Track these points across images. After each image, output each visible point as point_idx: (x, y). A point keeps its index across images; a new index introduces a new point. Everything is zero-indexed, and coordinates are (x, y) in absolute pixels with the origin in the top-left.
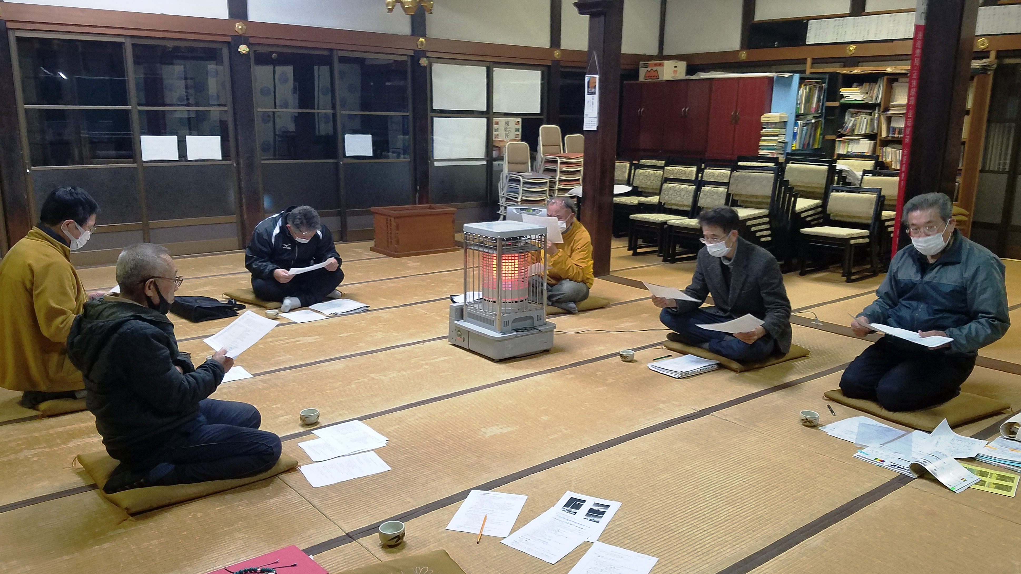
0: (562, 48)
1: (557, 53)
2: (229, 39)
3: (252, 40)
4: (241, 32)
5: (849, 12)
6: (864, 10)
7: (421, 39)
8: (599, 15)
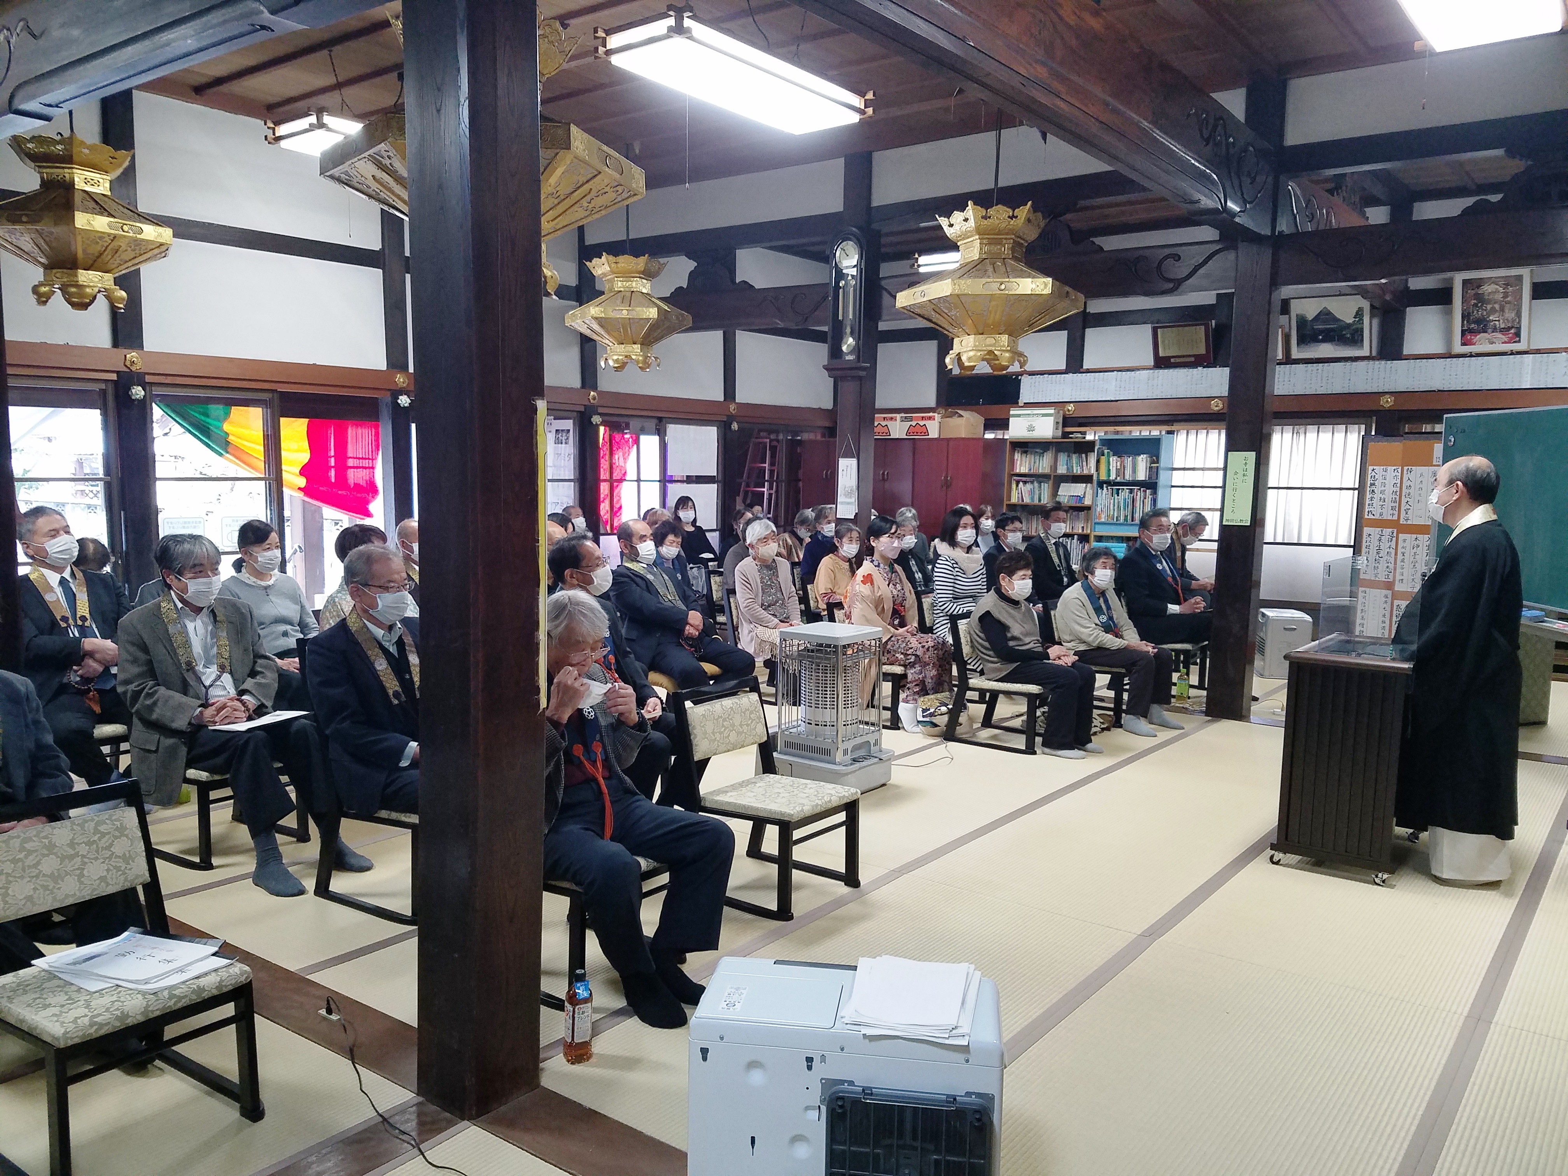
4: (401, 386)
5: (1064, 368)
6: (1082, 367)
7: (592, 393)
8: (853, 378)
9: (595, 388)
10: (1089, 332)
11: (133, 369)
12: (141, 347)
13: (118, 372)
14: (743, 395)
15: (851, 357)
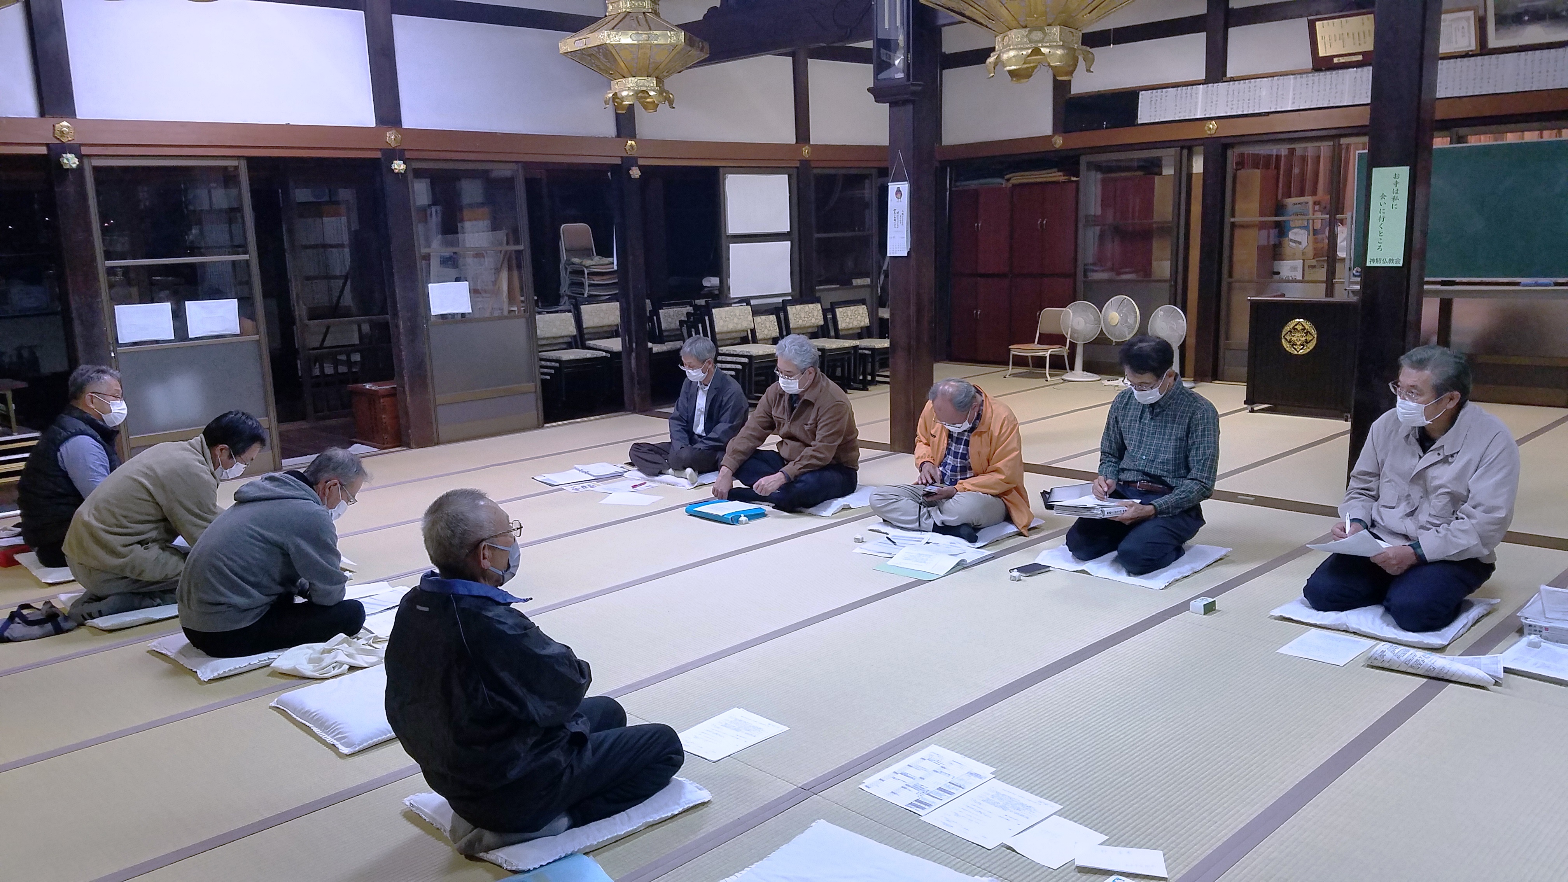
0: (811, 143)
1: (806, 151)
2: (378, 155)
3: (408, 155)
4: (393, 145)
5: (1204, 78)
6: (1225, 75)
7: (631, 142)
8: (905, 102)
9: (633, 136)
10: (1233, 32)
11: (65, 140)
12: (73, 114)
13: (47, 145)
14: (819, 135)
15: (900, 75)
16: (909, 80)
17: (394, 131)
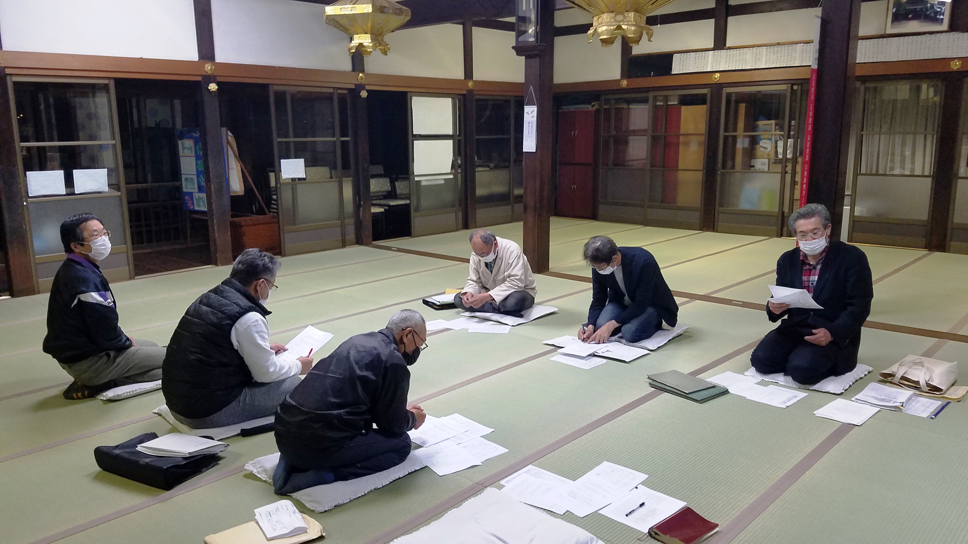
2: (199, 79)
3: (219, 79)
4: (210, 72)
5: (713, 47)
6: (725, 45)
7: (361, 75)
8: (534, 56)
9: (363, 71)
10: (731, 19)
12: (1, 49)
14: (479, 75)
15: (532, 39)
16: (537, 42)
17: (210, 64)
